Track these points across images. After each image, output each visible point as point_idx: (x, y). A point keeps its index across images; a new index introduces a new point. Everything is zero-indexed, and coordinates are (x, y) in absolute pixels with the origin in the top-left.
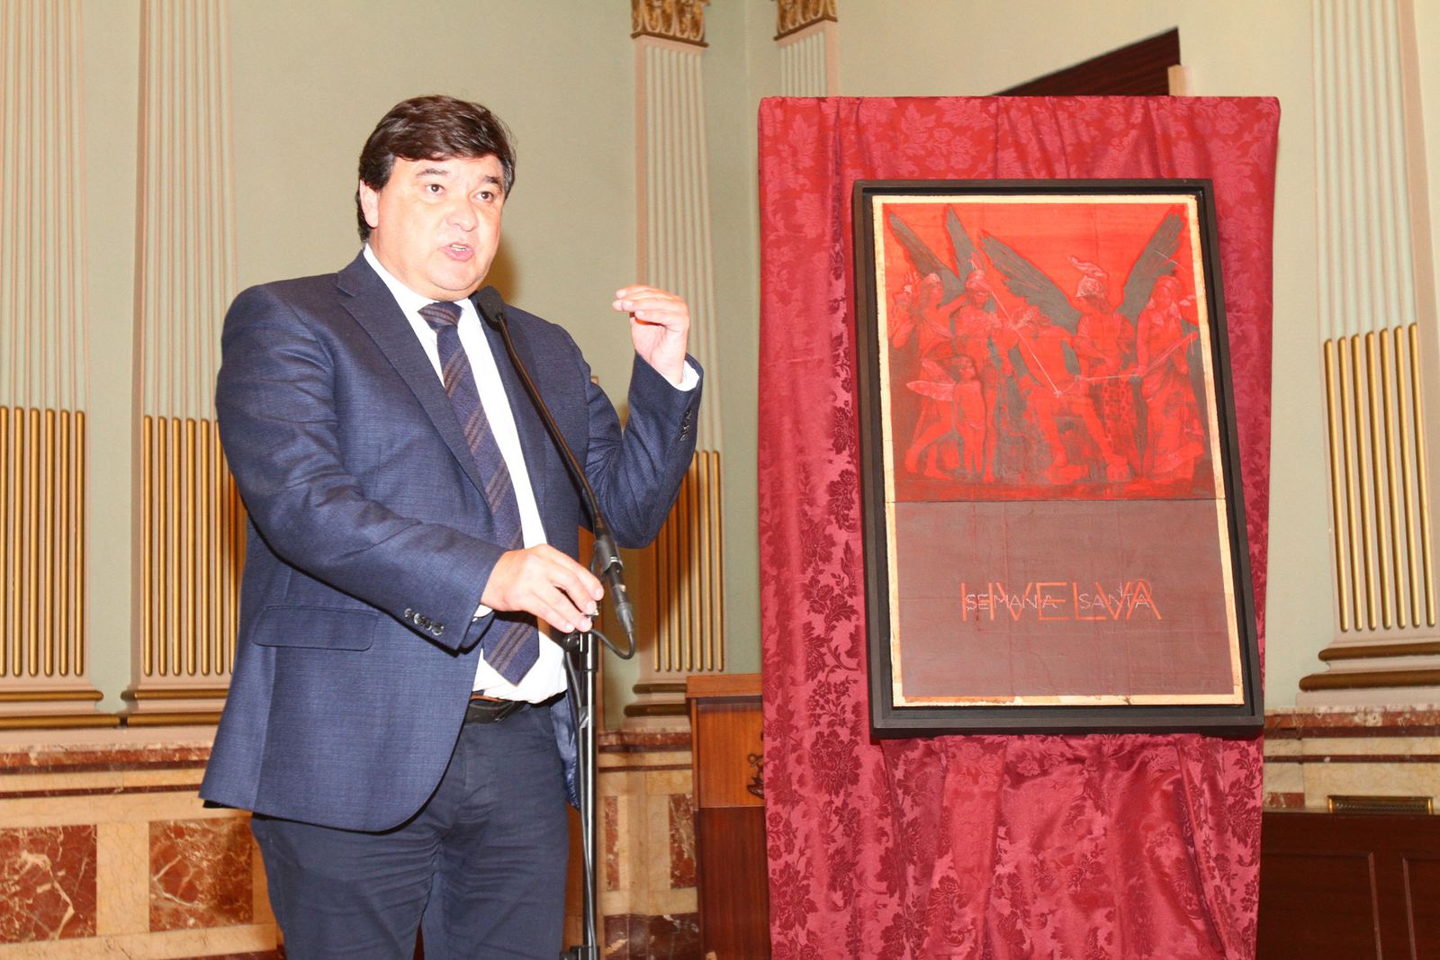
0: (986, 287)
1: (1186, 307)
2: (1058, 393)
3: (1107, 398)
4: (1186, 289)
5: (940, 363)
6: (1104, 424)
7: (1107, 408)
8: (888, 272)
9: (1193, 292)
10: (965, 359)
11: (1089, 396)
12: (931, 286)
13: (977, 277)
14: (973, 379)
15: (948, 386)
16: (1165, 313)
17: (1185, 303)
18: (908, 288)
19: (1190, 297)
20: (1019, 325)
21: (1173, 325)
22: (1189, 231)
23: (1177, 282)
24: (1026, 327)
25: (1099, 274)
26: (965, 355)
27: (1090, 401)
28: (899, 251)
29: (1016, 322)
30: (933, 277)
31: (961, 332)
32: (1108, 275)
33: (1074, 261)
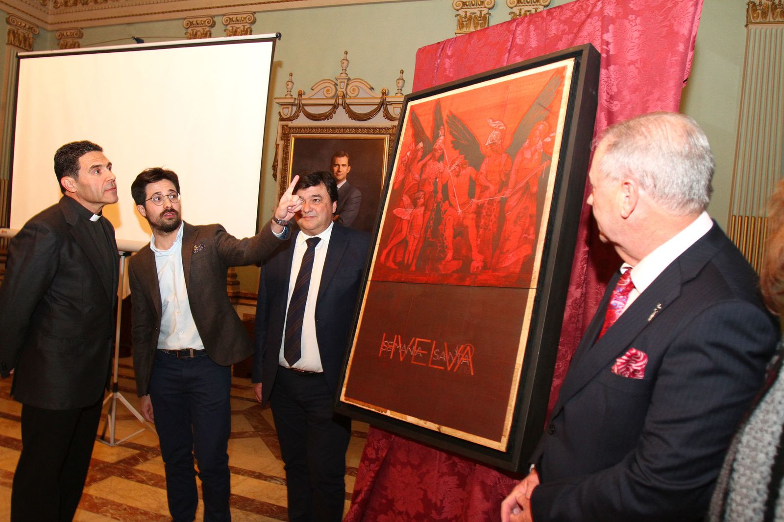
0: (443, 146)
1: (547, 143)
2: (460, 211)
3: (484, 214)
4: (552, 129)
5: (410, 197)
6: (478, 231)
7: (483, 221)
8: (403, 145)
9: (555, 131)
10: (422, 193)
11: (475, 213)
12: (418, 150)
13: (440, 141)
14: (422, 205)
15: (410, 211)
16: (533, 149)
17: (548, 140)
18: (408, 154)
19: (552, 135)
20: (452, 169)
21: (536, 157)
22: (564, 85)
23: (547, 125)
24: (455, 169)
25: (501, 128)
26: (422, 191)
27: (474, 216)
28: (411, 132)
29: (450, 167)
30: (421, 145)
31: (424, 176)
32: (506, 128)
33: (491, 121)
